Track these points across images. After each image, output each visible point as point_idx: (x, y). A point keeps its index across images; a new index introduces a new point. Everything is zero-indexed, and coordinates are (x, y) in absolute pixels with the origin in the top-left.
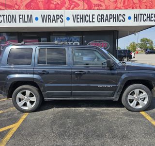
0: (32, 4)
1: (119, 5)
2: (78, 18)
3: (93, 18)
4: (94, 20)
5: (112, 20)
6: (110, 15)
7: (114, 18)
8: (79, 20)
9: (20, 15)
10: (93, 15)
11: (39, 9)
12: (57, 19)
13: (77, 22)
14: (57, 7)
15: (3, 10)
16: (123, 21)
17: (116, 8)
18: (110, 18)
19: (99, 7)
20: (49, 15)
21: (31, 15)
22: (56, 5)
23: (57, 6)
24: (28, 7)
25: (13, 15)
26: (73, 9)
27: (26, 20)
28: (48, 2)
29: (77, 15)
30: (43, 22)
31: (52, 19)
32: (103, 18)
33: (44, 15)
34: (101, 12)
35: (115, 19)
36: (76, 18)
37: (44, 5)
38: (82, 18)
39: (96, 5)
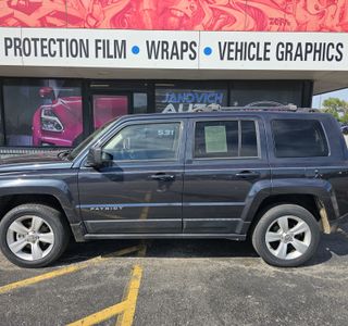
0: (127, 15)
1: (329, 22)
2: (230, 51)
3: (266, 51)
4: (268, 55)
5: (310, 56)
6: (307, 44)
7: (316, 51)
8: (232, 55)
9: (97, 41)
10: (266, 44)
11: (143, 27)
12: (183, 51)
13: (229, 59)
14: (185, 24)
15: (60, 27)
16: (337, 60)
17: (321, 29)
18: (307, 52)
19: (282, 25)
20: (163, 42)
21: (124, 42)
22: (181, 19)
23: (185, 22)
24: (118, 22)
25: (81, 40)
26: (220, 29)
27: (112, 53)
28: (163, 12)
29: (230, 44)
30: (150, 57)
31: (170, 50)
32: (290, 52)
33: (153, 42)
34: (286, 37)
35: (317, 54)
36: (225, 50)
37: (154, 19)
38: (241, 51)
39: (275, 21)
